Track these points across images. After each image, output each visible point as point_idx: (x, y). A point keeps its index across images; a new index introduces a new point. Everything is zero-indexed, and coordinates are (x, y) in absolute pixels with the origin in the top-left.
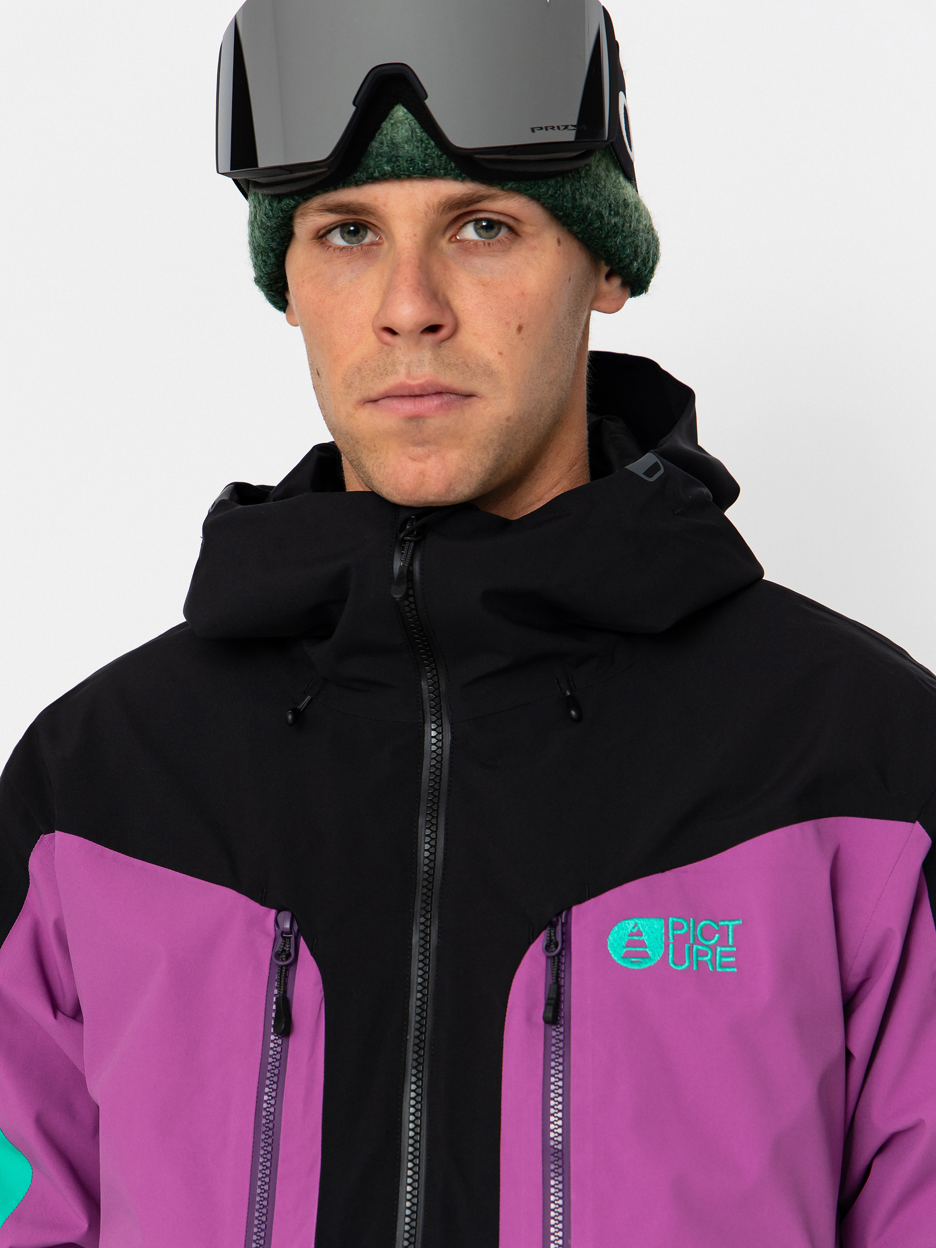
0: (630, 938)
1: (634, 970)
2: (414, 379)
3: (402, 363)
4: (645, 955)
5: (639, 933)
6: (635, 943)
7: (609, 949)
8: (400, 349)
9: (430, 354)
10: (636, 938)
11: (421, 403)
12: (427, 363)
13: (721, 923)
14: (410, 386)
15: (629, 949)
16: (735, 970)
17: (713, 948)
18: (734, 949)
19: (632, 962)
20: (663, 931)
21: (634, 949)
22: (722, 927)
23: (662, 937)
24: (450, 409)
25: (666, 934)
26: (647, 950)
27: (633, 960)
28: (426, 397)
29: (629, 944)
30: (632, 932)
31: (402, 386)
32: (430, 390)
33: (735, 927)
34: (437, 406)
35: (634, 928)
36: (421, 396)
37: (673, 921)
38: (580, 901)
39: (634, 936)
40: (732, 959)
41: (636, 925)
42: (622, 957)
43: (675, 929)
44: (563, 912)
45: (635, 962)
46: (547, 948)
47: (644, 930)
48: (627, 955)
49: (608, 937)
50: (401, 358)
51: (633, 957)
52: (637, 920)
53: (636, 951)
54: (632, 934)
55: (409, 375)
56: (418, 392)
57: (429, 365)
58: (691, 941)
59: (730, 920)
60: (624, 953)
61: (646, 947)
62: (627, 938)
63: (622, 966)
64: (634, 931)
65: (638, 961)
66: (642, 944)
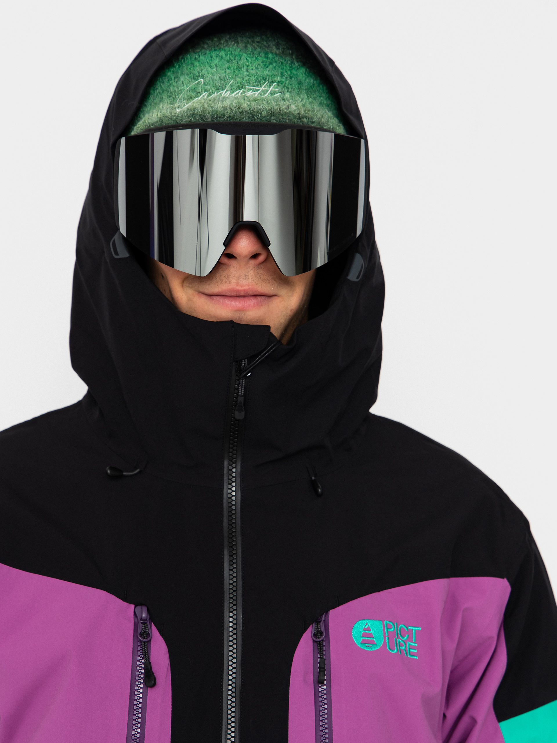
0: (364, 631)
1: (368, 651)
2: (242, 286)
3: (234, 276)
4: (373, 643)
5: (369, 629)
6: (367, 635)
7: (353, 637)
8: (234, 267)
9: (253, 272)
10: (367, 632)
11: (244, 301)
12: (250, 278)
13: (409, 628)
14: (238, 291)
15: (364, 638)
16: (417, 658)
17: (405, 642)
18: (416, 645)
19: (367, 646)
20: (382, 629)
21: (367, 639)
22: (410, 629)
23: (382, 632)
24: (262, 305)
25: (384, 630)
26: (374, 640)
27: (367, 645)
28: (247, 297)
29: (364, 635)
30: (365, 628)
31: (232, 290)
32: (251, 293)
33: (417, 631)
34: (254, 303)
35: (366, 625)
36: (244, 296)
37: (387, 622)
38: (334, 607)
39: (366, 630)
40: (415, 651)
41: (367, 624)
42: (361, 643)
43: (388, 628)
44: (323, 614)
45: (369, 646)
46: (315, 635)
47: (372, 628)
48: (363, 642)
49: (352, 630)
50: (234, 273)
51: (367, 644)
52: (368, 621)
53: (368, 640)
54: (365, 629)
55: (237, 283)
56: (242, 294)
57: (251, 279)
58: (396, 637)
59: (414, 627)
60: (361, 640)
61: (373, 638)
62: (363, 632)
63: (361, 648)
64: (366, 627)
65: (370, 646)
66: (371, 635)
